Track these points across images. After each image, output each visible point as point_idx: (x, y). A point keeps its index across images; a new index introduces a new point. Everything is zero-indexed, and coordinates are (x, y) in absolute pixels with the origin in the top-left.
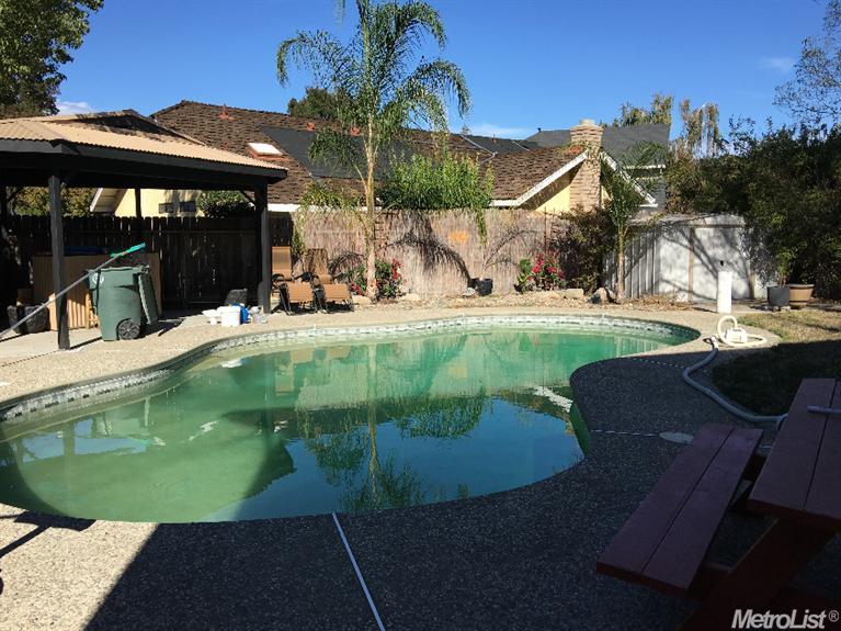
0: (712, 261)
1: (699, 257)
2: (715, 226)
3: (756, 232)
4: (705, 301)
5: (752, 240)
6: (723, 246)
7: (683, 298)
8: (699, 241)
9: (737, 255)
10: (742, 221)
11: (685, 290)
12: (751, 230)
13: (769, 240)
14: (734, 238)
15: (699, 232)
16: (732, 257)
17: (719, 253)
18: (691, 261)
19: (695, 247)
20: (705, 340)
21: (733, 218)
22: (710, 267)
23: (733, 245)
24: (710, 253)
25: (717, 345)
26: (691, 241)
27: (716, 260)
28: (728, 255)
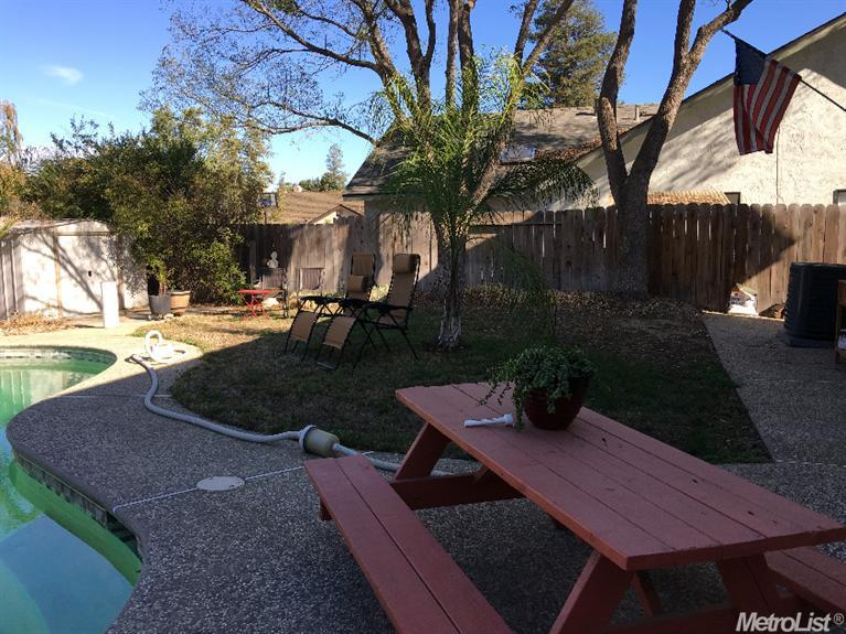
0: (79, 272)
1: (65, 268)
2: (78, 234)
3: (120, 238)
4: (79, 317)
5: (117, 248)
6: (88, 256)
7: (55, 314)
8: (64, 251)
9: (104, 264)
10: (105, 229)
11: (54, 307)
12: (114, 238)
13: (133, 249)
14: (99, 247)
15: (63, 241)
16: (99, 266)
17: (86, 264)
18: (58, 273)
19: (60, 258)
20: (127, 360)
21: (97, 226)
22: (79, 279)
23: (99, 255)
24: (77, 264)
25: (148, 364)
26: (55, 251)
27: (83, 272)
28: (95, 265)
